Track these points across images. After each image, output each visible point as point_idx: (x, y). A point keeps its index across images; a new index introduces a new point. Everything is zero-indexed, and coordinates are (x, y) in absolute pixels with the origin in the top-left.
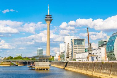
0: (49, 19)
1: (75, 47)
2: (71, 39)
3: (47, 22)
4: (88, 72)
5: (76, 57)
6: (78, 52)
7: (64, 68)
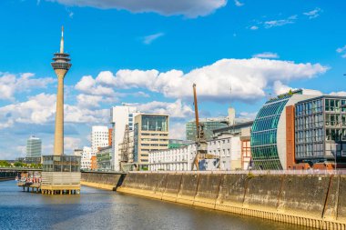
0: (63, 64)
1: (143, 134)
2: (131, 115)
3: (57, 71)
4: (197, 199)
5: (147, 161)
6: (151, 148)
7: (114, 190)
